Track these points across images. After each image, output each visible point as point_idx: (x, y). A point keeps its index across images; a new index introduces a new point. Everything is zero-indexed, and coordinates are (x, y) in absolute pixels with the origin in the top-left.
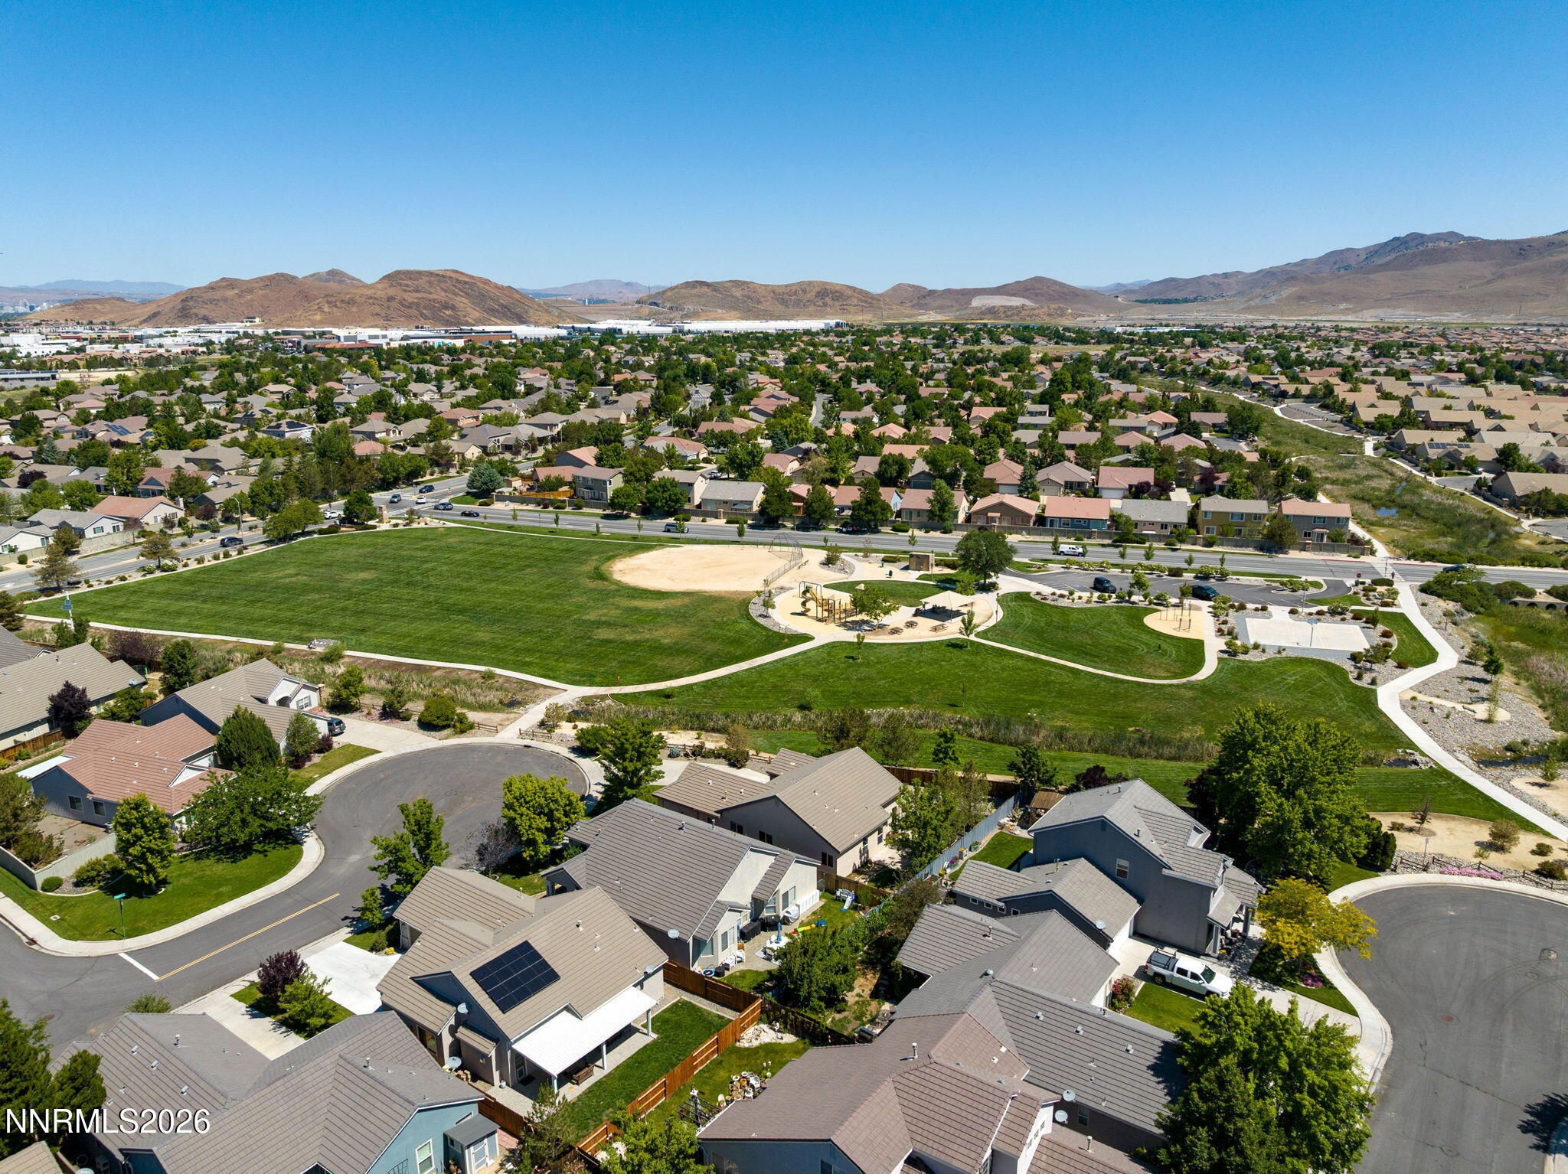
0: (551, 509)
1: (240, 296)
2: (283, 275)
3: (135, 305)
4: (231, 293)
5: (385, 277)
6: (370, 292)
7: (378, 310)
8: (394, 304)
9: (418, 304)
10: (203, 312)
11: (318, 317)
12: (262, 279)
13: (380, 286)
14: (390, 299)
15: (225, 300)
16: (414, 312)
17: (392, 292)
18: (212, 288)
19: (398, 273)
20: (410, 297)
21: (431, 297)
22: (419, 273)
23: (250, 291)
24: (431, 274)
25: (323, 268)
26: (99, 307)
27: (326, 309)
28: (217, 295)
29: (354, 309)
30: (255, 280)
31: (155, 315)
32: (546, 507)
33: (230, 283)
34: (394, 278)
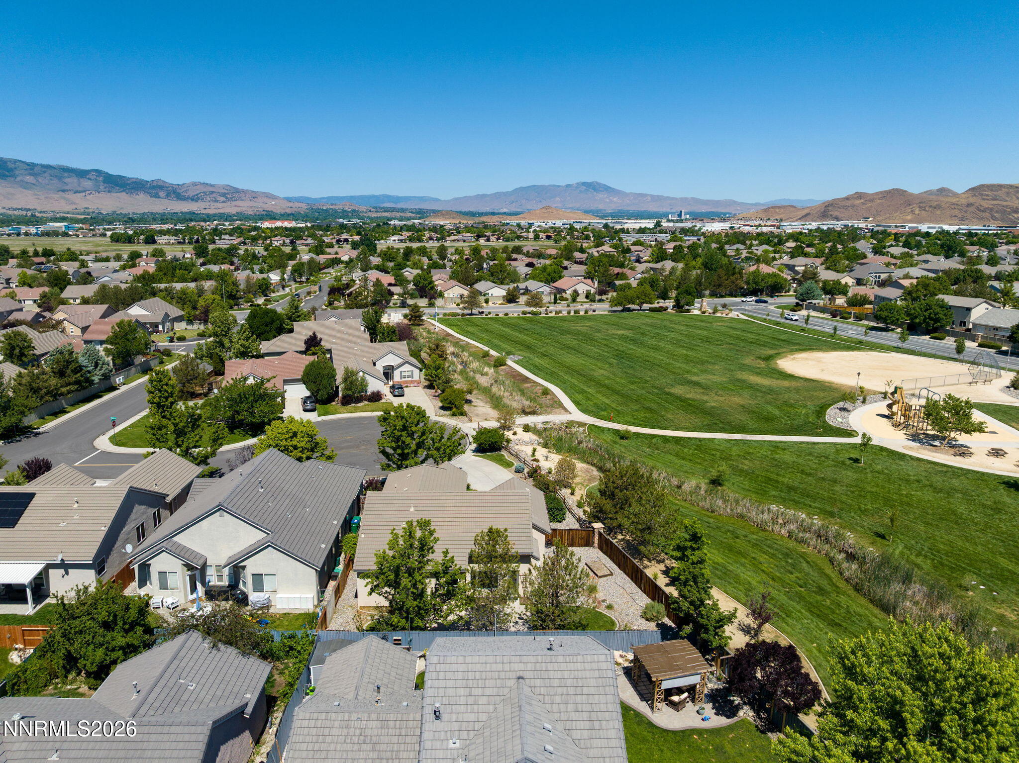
0: (838, 318)
1: (863, 204)
2: (897, 190)
3: (799, 210)
4: (858, 202)
5: (970, 190)
6: (954, 200)
7: (956, 212)
8: (971, 209)
9: (991, 209)
10: (836, 213)
11: (909, 217)
12: (881, 192)
13: (964, 196)
14: (969, 205)
15: (853, 206)
16: (987, 215)
17: (972, 200)
18: (847, 199)
19: (982, 186)
20: (986, 204)
21: (1005, 203)
22: (1000, 186)
23: (872, 201)
24: (1011, 186)
25: (935, 187)
26: (778, 210)
27: (917, 212)
28: (848, 203)
29: (938, 212)
30: (877, 193)
31: (806, 215)
32: (834, 316)
33: (859, 196)
34: (976, 191)
